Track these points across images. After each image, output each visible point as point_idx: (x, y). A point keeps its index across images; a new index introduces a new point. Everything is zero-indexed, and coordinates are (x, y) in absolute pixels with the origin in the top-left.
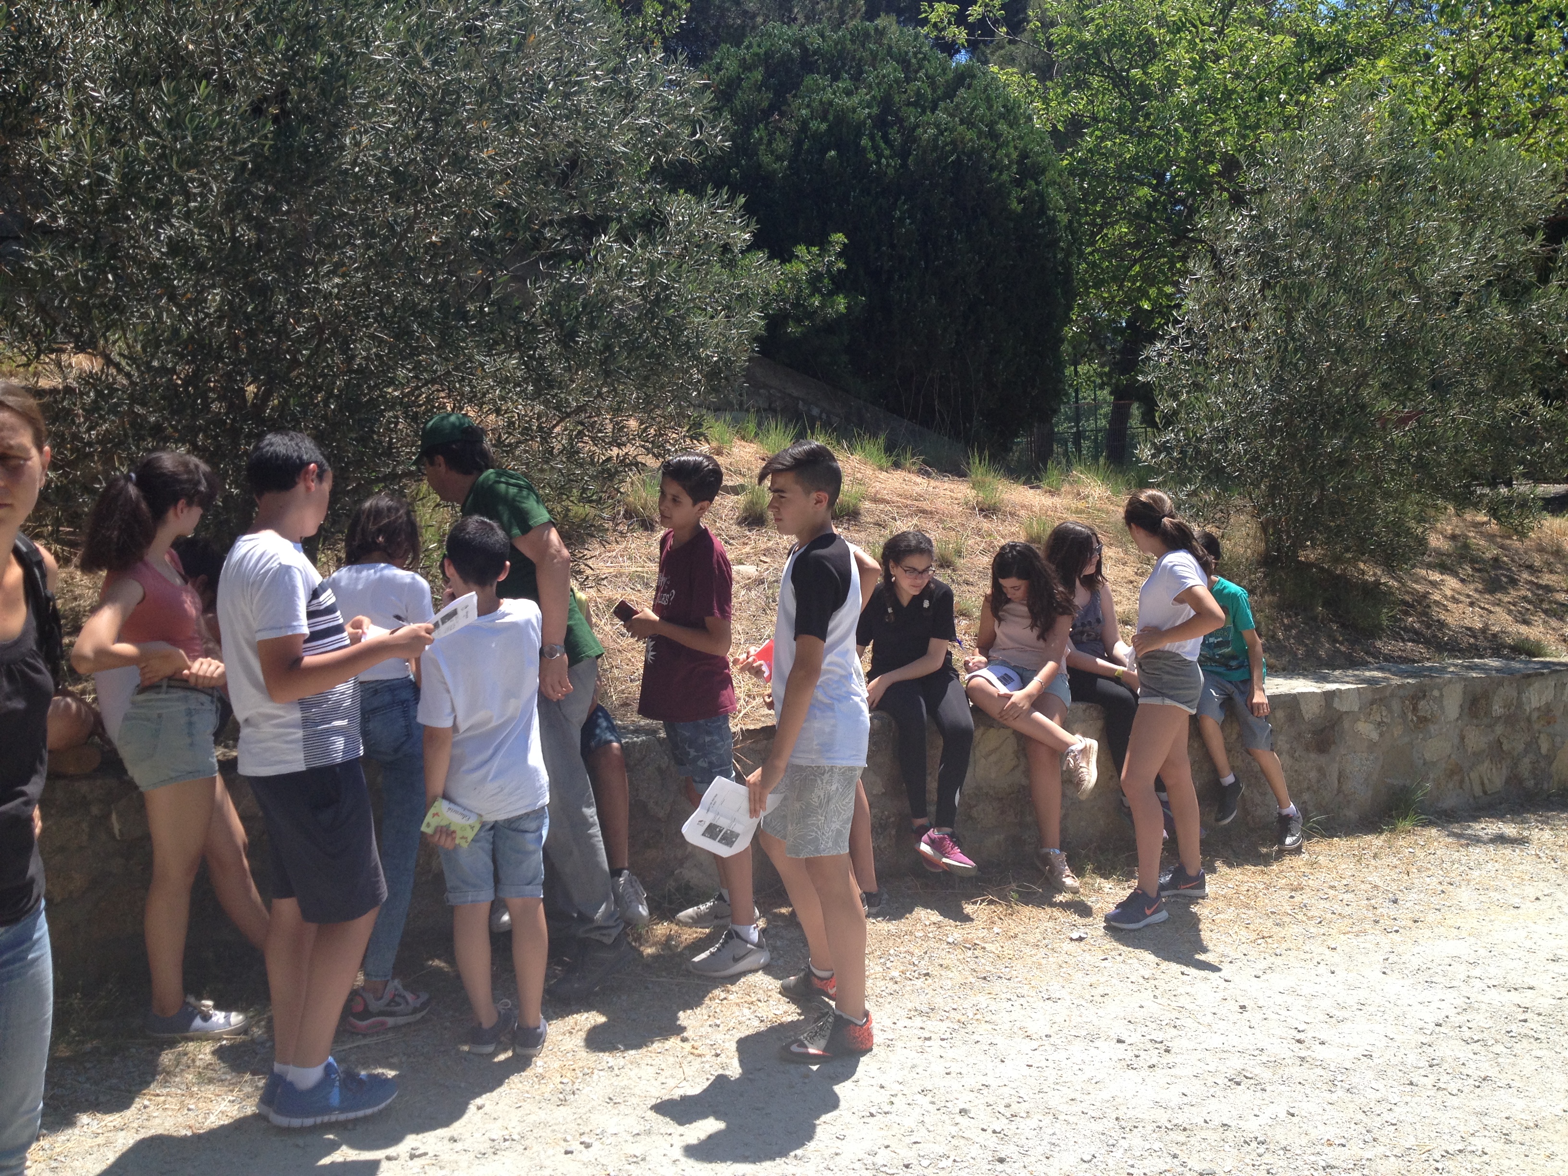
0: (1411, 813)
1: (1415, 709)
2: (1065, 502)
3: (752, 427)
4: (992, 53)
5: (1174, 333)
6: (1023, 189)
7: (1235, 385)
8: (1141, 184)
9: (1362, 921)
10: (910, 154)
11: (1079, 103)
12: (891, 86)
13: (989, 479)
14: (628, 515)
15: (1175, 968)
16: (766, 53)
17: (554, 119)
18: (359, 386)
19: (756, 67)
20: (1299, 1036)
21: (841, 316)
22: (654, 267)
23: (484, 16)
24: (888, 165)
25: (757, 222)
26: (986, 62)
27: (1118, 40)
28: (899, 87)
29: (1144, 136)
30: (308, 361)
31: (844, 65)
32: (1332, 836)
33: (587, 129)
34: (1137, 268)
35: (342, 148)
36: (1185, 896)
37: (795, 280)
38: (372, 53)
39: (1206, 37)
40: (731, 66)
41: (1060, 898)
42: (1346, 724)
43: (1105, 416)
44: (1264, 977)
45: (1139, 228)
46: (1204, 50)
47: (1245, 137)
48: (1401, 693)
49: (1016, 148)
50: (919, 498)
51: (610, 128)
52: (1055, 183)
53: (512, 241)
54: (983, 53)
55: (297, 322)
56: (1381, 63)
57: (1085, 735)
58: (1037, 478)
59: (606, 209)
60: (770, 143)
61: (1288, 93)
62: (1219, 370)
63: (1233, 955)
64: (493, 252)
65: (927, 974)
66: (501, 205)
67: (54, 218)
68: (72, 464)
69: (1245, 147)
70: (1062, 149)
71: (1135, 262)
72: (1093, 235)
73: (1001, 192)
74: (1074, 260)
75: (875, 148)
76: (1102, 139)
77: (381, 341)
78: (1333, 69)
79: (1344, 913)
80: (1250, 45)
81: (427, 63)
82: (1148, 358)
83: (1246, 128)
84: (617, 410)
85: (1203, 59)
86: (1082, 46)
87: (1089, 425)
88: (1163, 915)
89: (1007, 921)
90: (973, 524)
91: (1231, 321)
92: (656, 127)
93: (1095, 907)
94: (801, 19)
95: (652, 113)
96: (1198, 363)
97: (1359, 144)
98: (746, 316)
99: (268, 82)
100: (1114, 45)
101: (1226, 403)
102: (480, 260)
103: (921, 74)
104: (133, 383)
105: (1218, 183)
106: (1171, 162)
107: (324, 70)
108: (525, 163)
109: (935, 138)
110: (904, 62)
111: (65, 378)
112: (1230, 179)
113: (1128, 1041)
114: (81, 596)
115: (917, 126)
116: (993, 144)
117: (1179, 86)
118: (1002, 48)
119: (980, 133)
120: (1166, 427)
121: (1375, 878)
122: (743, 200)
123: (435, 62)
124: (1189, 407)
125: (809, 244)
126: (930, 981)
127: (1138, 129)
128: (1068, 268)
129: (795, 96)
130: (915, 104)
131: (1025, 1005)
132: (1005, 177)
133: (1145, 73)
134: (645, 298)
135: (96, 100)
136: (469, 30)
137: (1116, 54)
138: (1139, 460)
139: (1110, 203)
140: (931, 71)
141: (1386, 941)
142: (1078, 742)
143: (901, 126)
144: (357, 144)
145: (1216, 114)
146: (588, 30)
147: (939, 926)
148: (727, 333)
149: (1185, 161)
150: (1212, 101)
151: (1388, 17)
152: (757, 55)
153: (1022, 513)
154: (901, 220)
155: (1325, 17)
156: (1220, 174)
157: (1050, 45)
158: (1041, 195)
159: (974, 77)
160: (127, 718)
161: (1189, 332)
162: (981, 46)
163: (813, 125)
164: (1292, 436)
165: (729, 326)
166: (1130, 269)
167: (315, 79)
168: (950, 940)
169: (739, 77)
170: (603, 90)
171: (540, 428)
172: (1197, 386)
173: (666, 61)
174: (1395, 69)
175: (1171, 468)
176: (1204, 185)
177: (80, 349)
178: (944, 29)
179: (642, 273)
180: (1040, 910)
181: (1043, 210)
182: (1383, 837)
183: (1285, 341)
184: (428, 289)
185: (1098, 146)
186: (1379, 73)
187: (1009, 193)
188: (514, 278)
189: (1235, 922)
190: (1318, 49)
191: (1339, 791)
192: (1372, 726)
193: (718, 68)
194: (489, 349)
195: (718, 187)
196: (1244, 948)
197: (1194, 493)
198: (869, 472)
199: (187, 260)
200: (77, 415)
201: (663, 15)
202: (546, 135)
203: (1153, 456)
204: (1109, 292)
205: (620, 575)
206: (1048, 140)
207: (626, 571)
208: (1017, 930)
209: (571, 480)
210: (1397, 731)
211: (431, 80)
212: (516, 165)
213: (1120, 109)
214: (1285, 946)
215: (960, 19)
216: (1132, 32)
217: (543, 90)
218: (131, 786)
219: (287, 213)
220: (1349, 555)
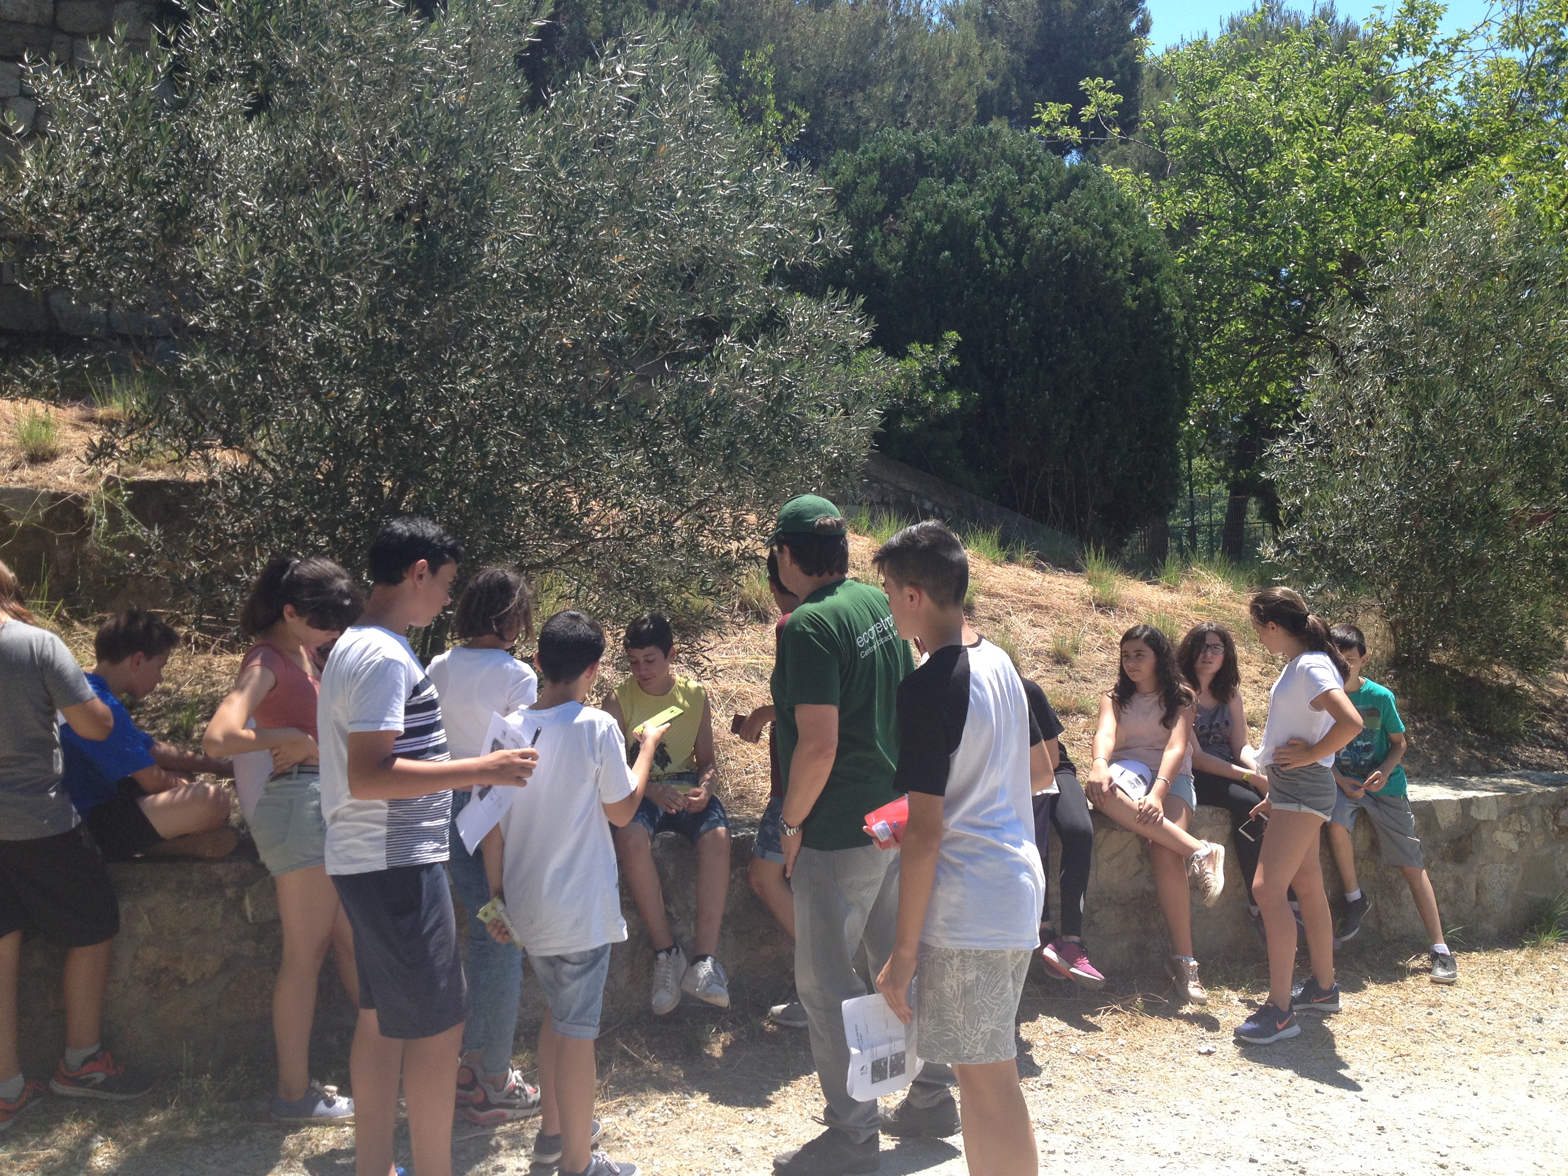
0: (1554, 928)
1: (1556, 819)
2: (1185, 598)
3: (864, 520)
4: (1105, 154)
5: (1297, 430)
6: (1138, 286)
7: (1362, 482)
8: (1258, 280)
9: (1505, 1040)
10: (1024, 253)
11: (1194, 201)
12: (1005, 188)
13: (1105, 574)
14: (743, 607)
15: (1309, 1085)
16: (881, 158)
17: (682, 225)
18: (492, 482)
19: (871, 171)
20: (1442, 1161)
21: (954, 413)
22: (776, 367)
23: (617, 128)
24: (1002, 265)
25: (876, 321)
26: (1098, 163)
27: (1233, 140)
28: (1013, 188)
29: (1259, 234)
30: (445, 459)
31: (958, 168)
32: (1470, 950)
33: (713, 235)
34: (1255, 363)
35: (481, 255)
36: (1318, 1010)
37: (908, 377)
38: (512, 165)
39: (1324, 136)
40: (847, 171)
41: (1188, 1009)
42: (1484, 834)
43: (1221, 509)
44: (1402, 1097)
45: (1257, 324)
46: (1321, 149)
47: (1364, 234)
48: (1541, 801)
49: (1130, 246)
50: (1034, 593)
51: (735, 233)
52: (1170, 280)
53: (638, 343)
54: (1095, 154)
55: (434, 420)
56: (1504, 160)
57: (1211, 840)
58: (1155, 574)
59: (730, 311)
60: (884, 245)
61: (1409, 191)
62: (1344, 468)
63: (1370, 1073)
64: (621, 354)
65: (1049, 1085)
66: (629, 308)
67: (206, 320)
68: (215, 555)
69: (1366, 245)
70: (1175, 247)
71: (1253, 357)
72: (1209, 330)
73: (1115, 289)
74: (1190, 356)
75: (989, 247)
76: (1219, 236)
77: (514, 438)
78: (1452, 167)
79: (1486, 1032)
80: (1369, 144)
81: (562, 175)
82: (1271, 455)
83: (1366, 225)
84: (736, 505)
85: (1321, 158)
86: (1198, 146)
87: (1203, 518)
88: (1296, 1030)
89: (1132, 1032)
90: (1090, 620)
91: (1356, 418)
92: (780, 231)
93: (1222, 1020)
94: (914, 124)
95: (776, 219)
96: (1322, 459)
97: (1486, 243)
98: (865, 413)
99: (411, 192)
100: (1229, 145)
101: (1354, 501)
102: (608, 361)
103: (1035, 176)
104: (276, 478)
105: (1338, 280)
106: (1287, 259)
107: (467, 181)
108: (654, 268)
109: (1049, 239)
110: (1018, 165)
111: (211, 472)
112: (1350, 277)
113: (1261, 1160)
114: (219, 682)
115: (1031, 226)
116: (1108, 243)
117: (1296, 185)
118: (1114, 148)
119: (1094, 233)
120: (1290, 525)
121: (1516, 995)
122: (862, 301)
123: (570, 173)
124: (1315, 506)
125: (923, 341)
126: (1053, 1092)
127: (1255, 226)
128: (1185, 365)
129: (909, 199)
130: (1030, 205)
131: (1153, 1120)
132: (1120, 275)
133: (1262, 172)
134: (767, 397)
135: (249, 209)
136: (600, 142)
137: (1230, 153)
138: (1262, 558)
139: (1226, 300)
140: (1045, 172)
141: (1531, 1063)
142: (1202, 847)
143: (1015, 226)
144: (495, 252)
145: (1334, 211)
146: (716, 141)
147: (1060, 1034)
148: (848, 430)
149: (1303, 258)
150: (1329, 199)
151: (1509, 114)
152: (873, 159)
153: (1141, 609)
154: (1015, 318)
155: (1445, 115)
156: (1339, 272)
157: (1163, 144)
158: (1155, 292)
159: (1088, 177)
160: (260, 804)
161: (1313, 429)
162: (1093, 146)
163: (928, 227)
164: (1422, 536)
165: (848, 423)
166: (1247, 364)
167: (456, 191)
168: (1073, 1050)
169: (854, 182)
170: (729, 198)
171: (662, 521)
172: (1321, 483)
173: (790, 168)
174: (1517, 166)
175: (1296, 566)
176: (1324, 281)
177: (228, 444)
178: (1057, 128)
179: (765, 373)
180: (1166, 1022)
181: (1158, 307)
182: (1525, 952)
183: (1413, 440)
184: (559, 389)
185: (1213, 244)
186: (1503, 170)
187: (1124, 290)
188: (640, 378)
189: (1370, 1039)
190: (1438, 146)
191: (1477, 904)
192: (1511, 836)
193: (835, 174)
194: (616, 445)
195: (838, 288)
196: (1380, 1066)
197: (1320, 592)
198: (983, 566)
199: (332, 361)
200: (220, 507)
201: (784, 124)
202: (674, 240)
203: (1277, 554)
204: (1226, 387)
205: (734, 667)
206: (1163, 238)
207: (742, 662)
208: (1142, 1042)
209: (690, 572)
210: (1538, 842)
211: (565, 190)
212: (645, 270)
213: (1236, 207)
214: (1423, 1065)
215: (1073, 119)
216: (1247, 132)
217: (673, 199)
218: (262, 869)
219: (428, 316)
220: (1482, 658)
